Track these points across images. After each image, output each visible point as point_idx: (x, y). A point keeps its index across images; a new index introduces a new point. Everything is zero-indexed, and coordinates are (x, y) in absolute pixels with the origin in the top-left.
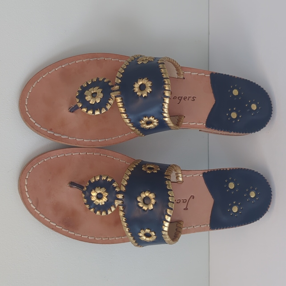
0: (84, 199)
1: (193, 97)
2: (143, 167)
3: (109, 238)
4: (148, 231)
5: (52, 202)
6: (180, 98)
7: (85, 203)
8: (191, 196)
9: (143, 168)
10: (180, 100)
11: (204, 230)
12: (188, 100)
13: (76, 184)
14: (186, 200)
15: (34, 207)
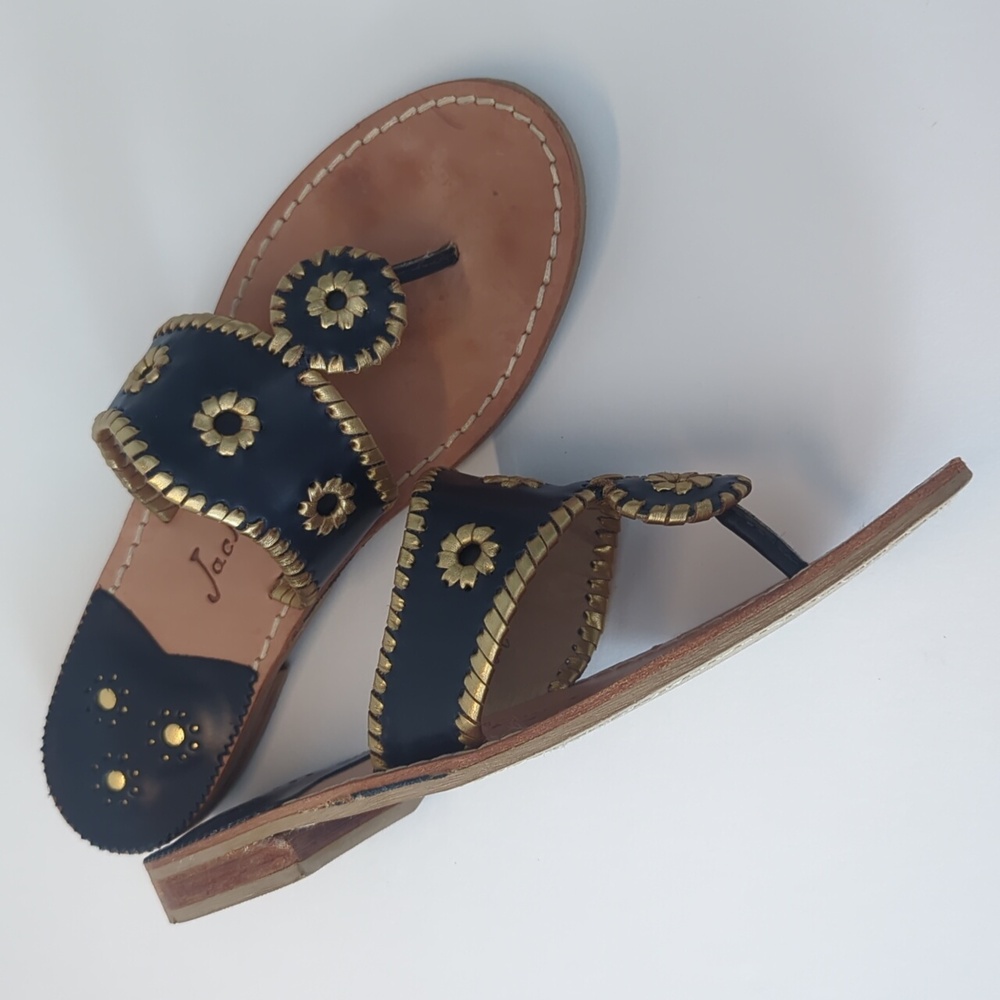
0: (363, 252)
2: (348, 484)
3: (249, 279)
4: (153, 377)
7: (349, 249)
8: (219, 596)
9: (343, 482)
11: (108, 570)
14: (218, 572)
15: (442, 102)
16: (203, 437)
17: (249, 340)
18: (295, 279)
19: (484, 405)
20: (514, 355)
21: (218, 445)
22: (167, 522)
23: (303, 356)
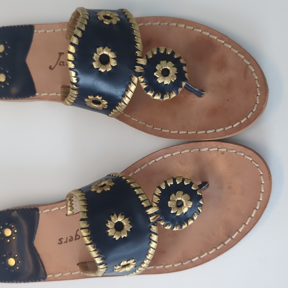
0: (186, 71)
1: (61, 243)
2: (107, 106)
4: (107, 22)
5: (227, 72)
6: (77, 237)
7: (185, 65)
8: (53, 69)
9: (107, 104)
10: (76, 235)
11: (42, 25)
12: (67, 238)
13: (195, 94)
14: (60, 65)
15: (250, 67)
16: (95, 54)
17: (137, 50)
18: (166, 52)
19: (157, 129)
20: (179, 131)
21: (95, 61)
22: (67, 38)
23: (140, 73)
